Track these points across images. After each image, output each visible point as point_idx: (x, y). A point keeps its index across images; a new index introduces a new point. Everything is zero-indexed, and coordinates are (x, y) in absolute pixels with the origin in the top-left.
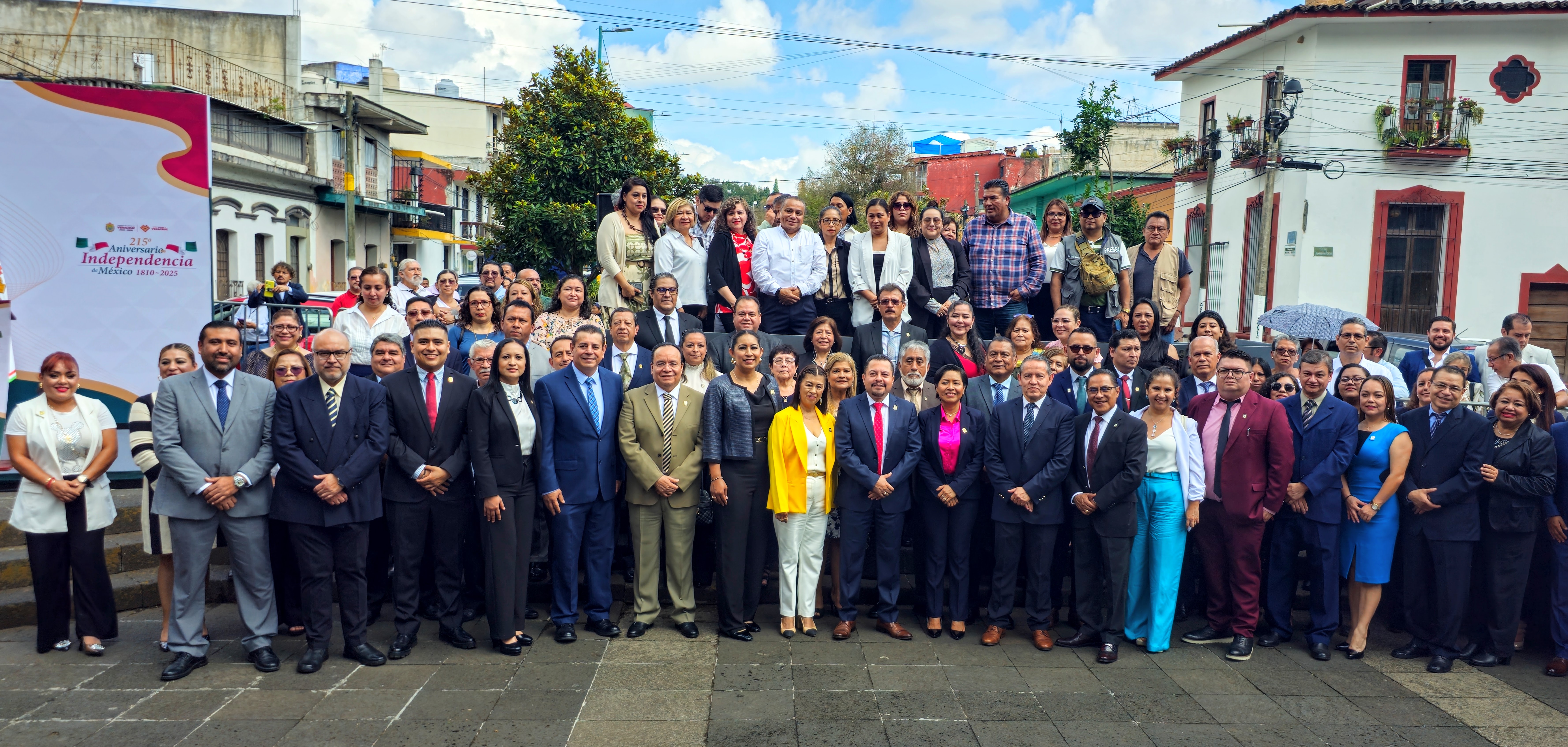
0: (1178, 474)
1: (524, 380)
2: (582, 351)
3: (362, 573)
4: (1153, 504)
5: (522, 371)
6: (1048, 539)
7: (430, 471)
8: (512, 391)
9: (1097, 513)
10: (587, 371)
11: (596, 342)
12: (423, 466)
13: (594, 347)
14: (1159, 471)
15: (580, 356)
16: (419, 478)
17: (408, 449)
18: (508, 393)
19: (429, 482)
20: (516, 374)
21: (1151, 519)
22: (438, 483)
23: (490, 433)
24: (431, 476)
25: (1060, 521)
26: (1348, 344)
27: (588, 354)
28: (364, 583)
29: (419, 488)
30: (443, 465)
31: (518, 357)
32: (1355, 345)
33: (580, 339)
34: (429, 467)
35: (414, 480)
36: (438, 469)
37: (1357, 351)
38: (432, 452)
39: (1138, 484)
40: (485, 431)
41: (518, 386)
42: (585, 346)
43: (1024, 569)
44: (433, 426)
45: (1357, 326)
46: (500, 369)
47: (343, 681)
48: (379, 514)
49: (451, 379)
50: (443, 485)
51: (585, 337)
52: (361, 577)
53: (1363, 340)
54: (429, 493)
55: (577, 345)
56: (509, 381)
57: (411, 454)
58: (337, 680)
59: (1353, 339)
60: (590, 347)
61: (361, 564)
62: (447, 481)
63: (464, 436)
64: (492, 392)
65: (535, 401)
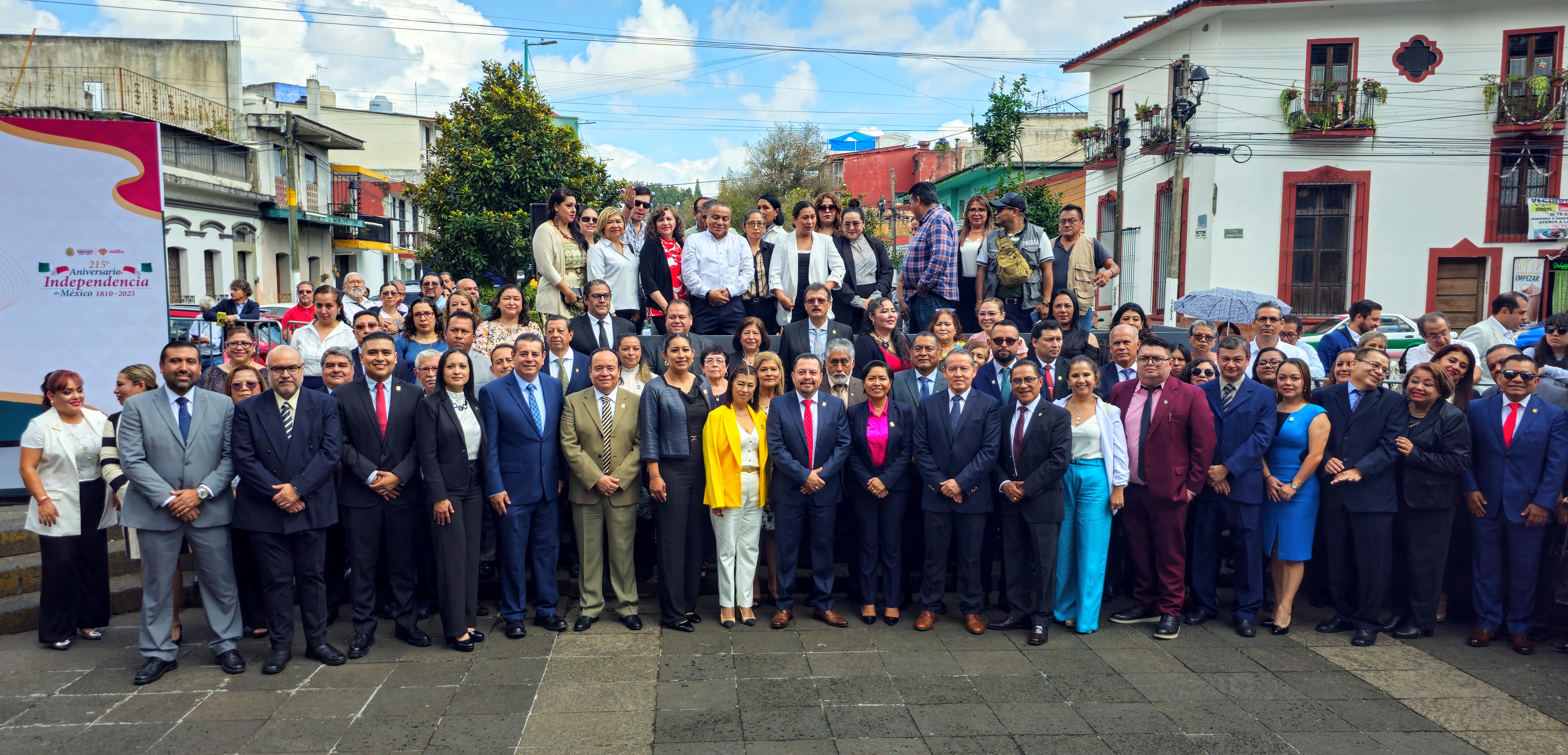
0: (1103, 460)
1: (468, 387)
2: (522, 359)
3: (321, 577)
4: (1079, 490)
5: (467, 379)
6: (977, 525)
7: (382, 476)
8: (457, 399)
9: (1025, 500)
10: (528, 378)
11: (535, 350)
12: (376, 472)
13: (534, 354)
15: (521, 363)
16: (372, 483)
17: (361, 456)
18: (454, 401)
19: (382, 487)
20: (461, 382)
21: (1078, 504)
22: (390, 488)
23: (437, 439)
24: (383, 481)
26: (1264, 328)
27: (529, 362)
28: (323, 586)
29: (373, 493)
30: (394, 470)
31: (462, 366)
32: (1271, 328)
33: (521, 347)
34: (382, 472)
35: (368, 486)
36: (390, 474)
37: (1274, 334)
38: (383, 458)
39: (1064, 471)
40: (433, 437)
41: (463, 393)
42: (525, 353)
43: (954, 555)
44: (383, 434)
45: (1273, 309)
46: (446, 378)
48: (336, 519)
49: (399, 388)
50: (395, 489)
51: (525, 346)
52: (320, 580)
53: (1278, 323)
54: (382, 497)
55: (518, 353)
56: (454, 389)
57: (364, 461)
58: (301, 679)
59: (1268, 322)
60: (530, 354)
61: (320, 568)
62: (399, 486)
63: (414, 443)
64: (439, 400)
65: (479, 407)
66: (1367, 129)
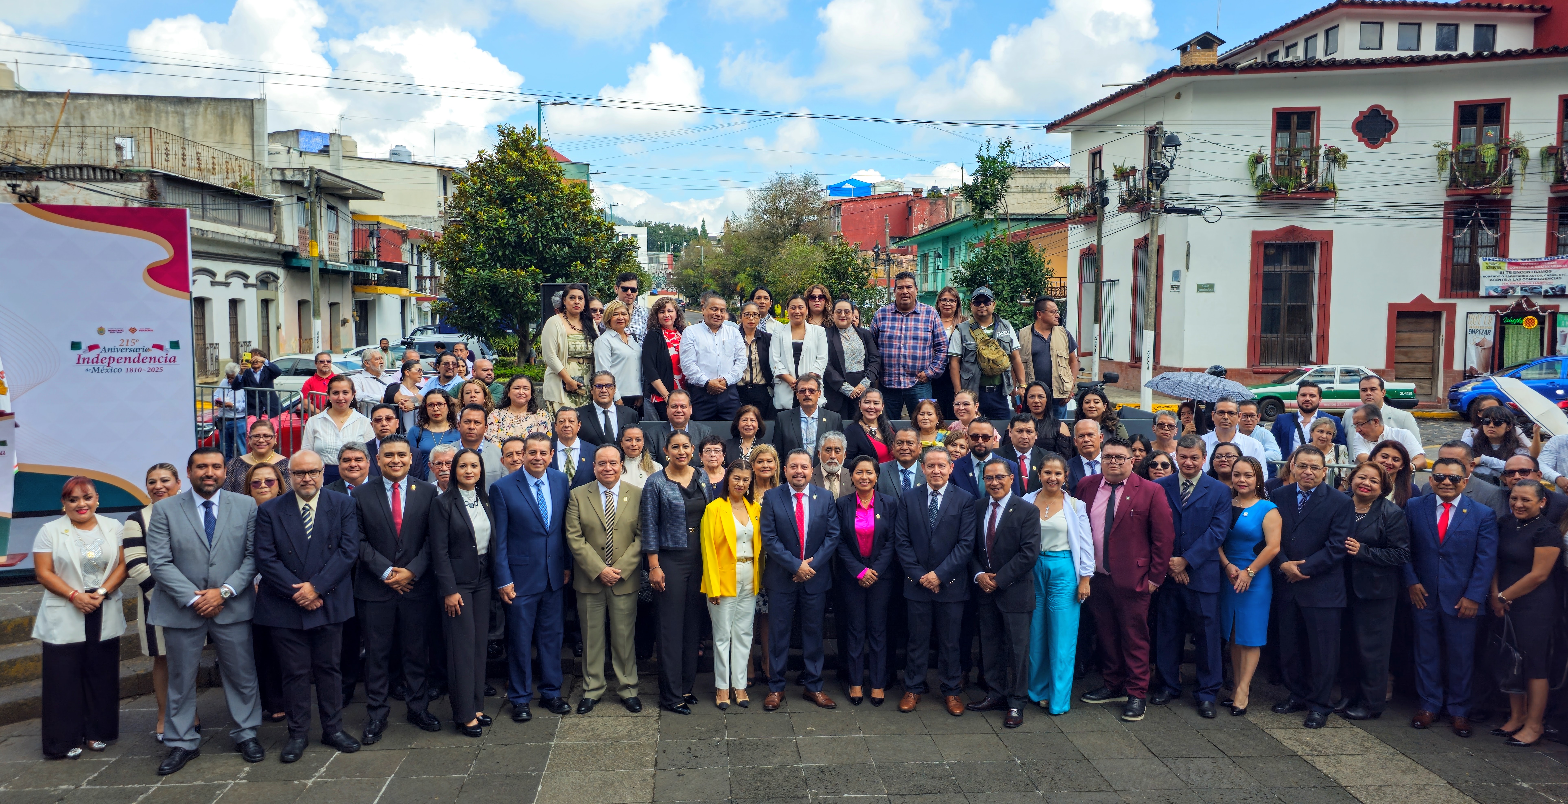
0: (1070, 552)
1: (480, 484)
2: (531, 457)
3: (338, 668)
4: (1049, 580)
5: (478, 478)
6: (956, 613)
7: (397, 572)
8: (469, 496)
9: (998, 591)
10: (536, 474)
11: (544, 449)
12: (391, 568)
13: (543, 453)
14: (1053, 549)
15: (530, 461)
16: (387, 579)
17: (377, 553)
18: (465, 499)
19: (397, 582)
20: (472, 481)
21: (1048, 593)
22: (404, 583)
23: (449, 536)
24: (398, 577)
25: (967, 598)
26: (1222, 420)
27: (537, 460)
28: (339, 676)
29: (388, 588)
30: (409, 566)
31: (474, 466)
32: (1229, 421)
33: (530, 446)
34: (396, 568)
35: (383, 581)
36: (404, 570)
37: (1231, 426)
38: (398, 555)
39: (1034, 563)
40: (445, 534)
41: (474, 491)
42: (534, 452)
43: (935, 644)
44: (399, 532)
45: (1230, 404)
46: (458, 477)
47: (323, 770)
48: (352, 614)
49: (414, 487)
50: (409, 584)
51: (534, 445)
52: (336, 671)
53: (1235, 416)
54: (396, 592)
55: (527, 452)
56: (466, 487)
57: (380, 557)
58: (316, 769)
59: (1226, 416)
60: (539, 453)
61: (336, 660)
62: (413, 580)
63: (427, 538)
64: (451, 499)
65: (490, 504)
66: (1328, 192)
